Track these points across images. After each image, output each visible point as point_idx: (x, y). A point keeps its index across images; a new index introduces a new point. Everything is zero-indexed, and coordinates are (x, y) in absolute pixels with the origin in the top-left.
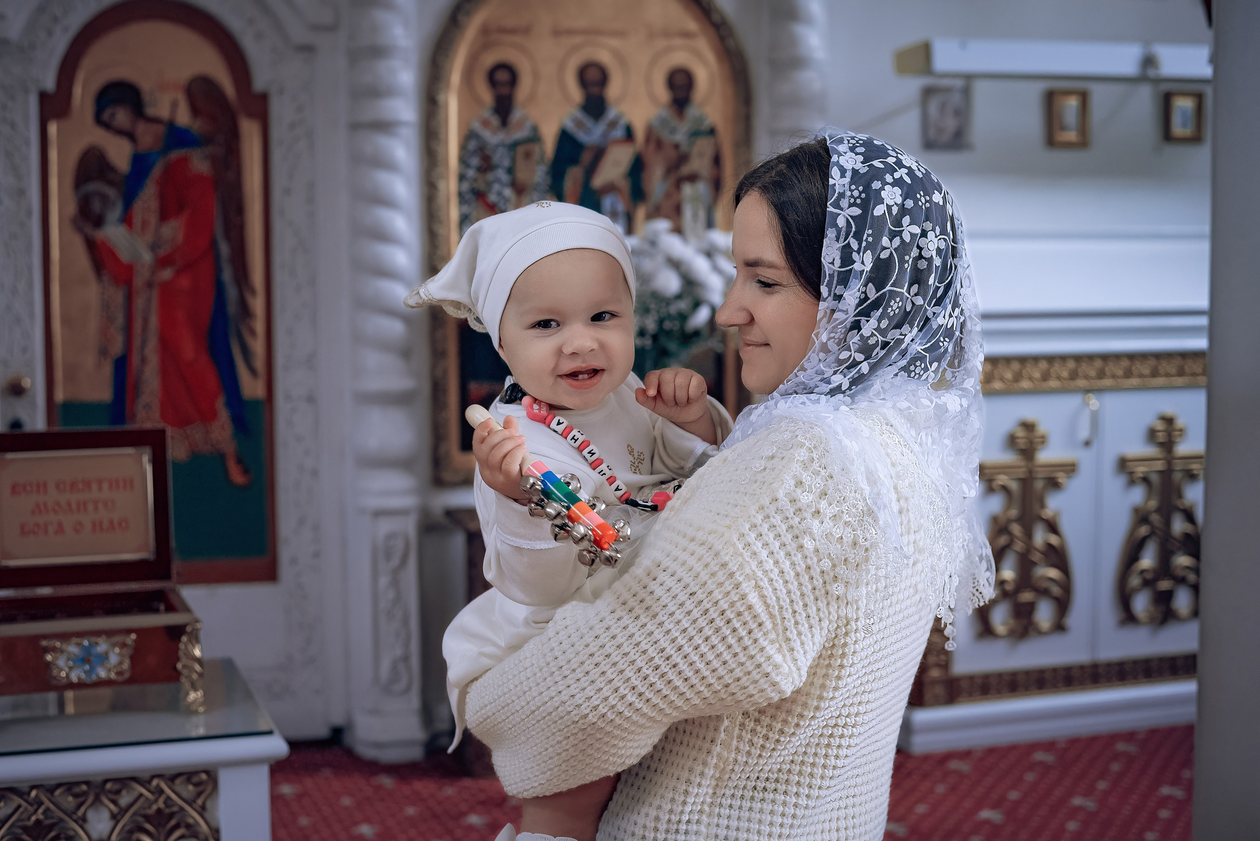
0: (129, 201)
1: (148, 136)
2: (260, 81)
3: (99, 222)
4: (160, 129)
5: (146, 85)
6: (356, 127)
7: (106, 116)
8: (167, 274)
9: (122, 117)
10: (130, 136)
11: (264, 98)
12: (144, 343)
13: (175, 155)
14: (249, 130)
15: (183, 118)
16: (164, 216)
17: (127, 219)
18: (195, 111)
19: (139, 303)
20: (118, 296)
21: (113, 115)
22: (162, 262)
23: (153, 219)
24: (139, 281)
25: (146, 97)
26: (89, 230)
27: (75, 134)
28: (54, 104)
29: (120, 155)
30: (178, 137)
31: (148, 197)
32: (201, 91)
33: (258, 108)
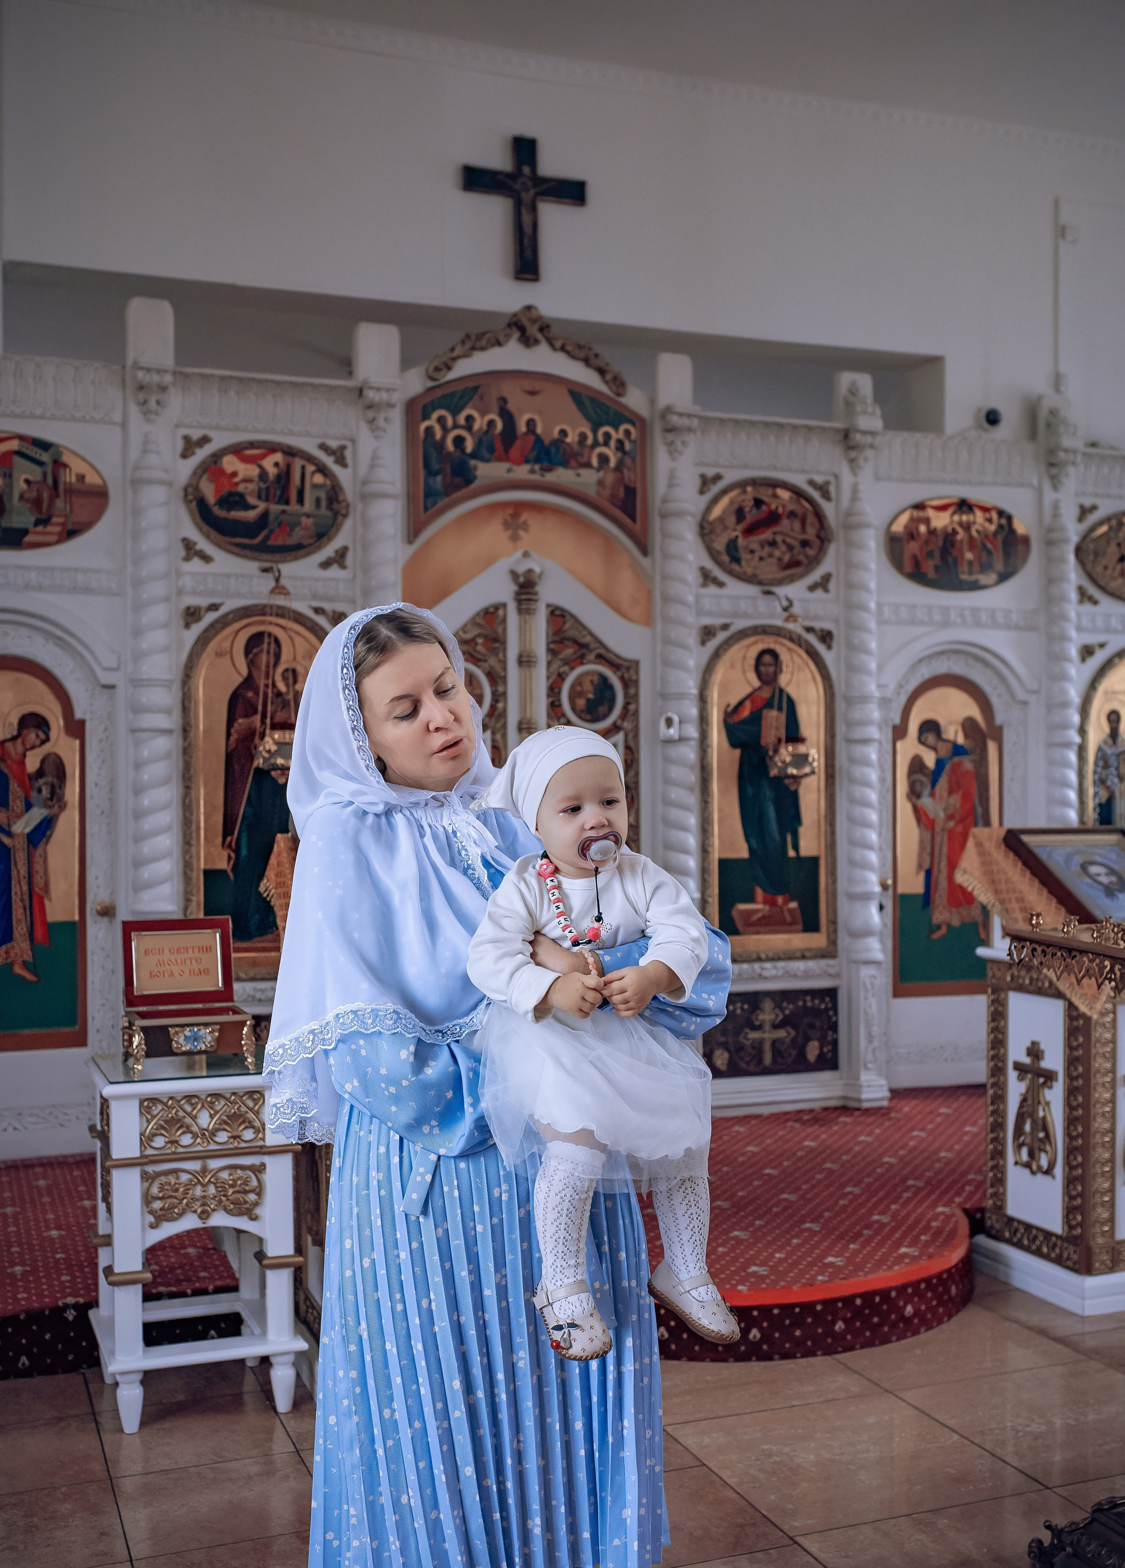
0: (934, 783)
1: (945, 750)
2: (999, 719)
3: (919, 796)
4: (949, 747)
5: (942, 722)
6: (1051, 745)
7: (923, 738)
8: (951, 824)
9: (931, 738)
10: (935, 749)
11: (1000, 728)
12: (940, 862)
13: (956, 759)
14: (992, 747)
15: (961, 740)
16: (951, 792)
17: (932, 795)
18: (966, 736)
19: (938, 839)
20: (928, 837)
21: (927, 738)
22: (950, 817)
23: (945, 794)
24: (938, 828)
25: (943, 729)
26: (914, 799)
27: (909, 748)
28: (899, 732)
29: (930, 759)
30: (958, 750)
31: (943, 782)
32: (969, 725)
33: (997, 734)
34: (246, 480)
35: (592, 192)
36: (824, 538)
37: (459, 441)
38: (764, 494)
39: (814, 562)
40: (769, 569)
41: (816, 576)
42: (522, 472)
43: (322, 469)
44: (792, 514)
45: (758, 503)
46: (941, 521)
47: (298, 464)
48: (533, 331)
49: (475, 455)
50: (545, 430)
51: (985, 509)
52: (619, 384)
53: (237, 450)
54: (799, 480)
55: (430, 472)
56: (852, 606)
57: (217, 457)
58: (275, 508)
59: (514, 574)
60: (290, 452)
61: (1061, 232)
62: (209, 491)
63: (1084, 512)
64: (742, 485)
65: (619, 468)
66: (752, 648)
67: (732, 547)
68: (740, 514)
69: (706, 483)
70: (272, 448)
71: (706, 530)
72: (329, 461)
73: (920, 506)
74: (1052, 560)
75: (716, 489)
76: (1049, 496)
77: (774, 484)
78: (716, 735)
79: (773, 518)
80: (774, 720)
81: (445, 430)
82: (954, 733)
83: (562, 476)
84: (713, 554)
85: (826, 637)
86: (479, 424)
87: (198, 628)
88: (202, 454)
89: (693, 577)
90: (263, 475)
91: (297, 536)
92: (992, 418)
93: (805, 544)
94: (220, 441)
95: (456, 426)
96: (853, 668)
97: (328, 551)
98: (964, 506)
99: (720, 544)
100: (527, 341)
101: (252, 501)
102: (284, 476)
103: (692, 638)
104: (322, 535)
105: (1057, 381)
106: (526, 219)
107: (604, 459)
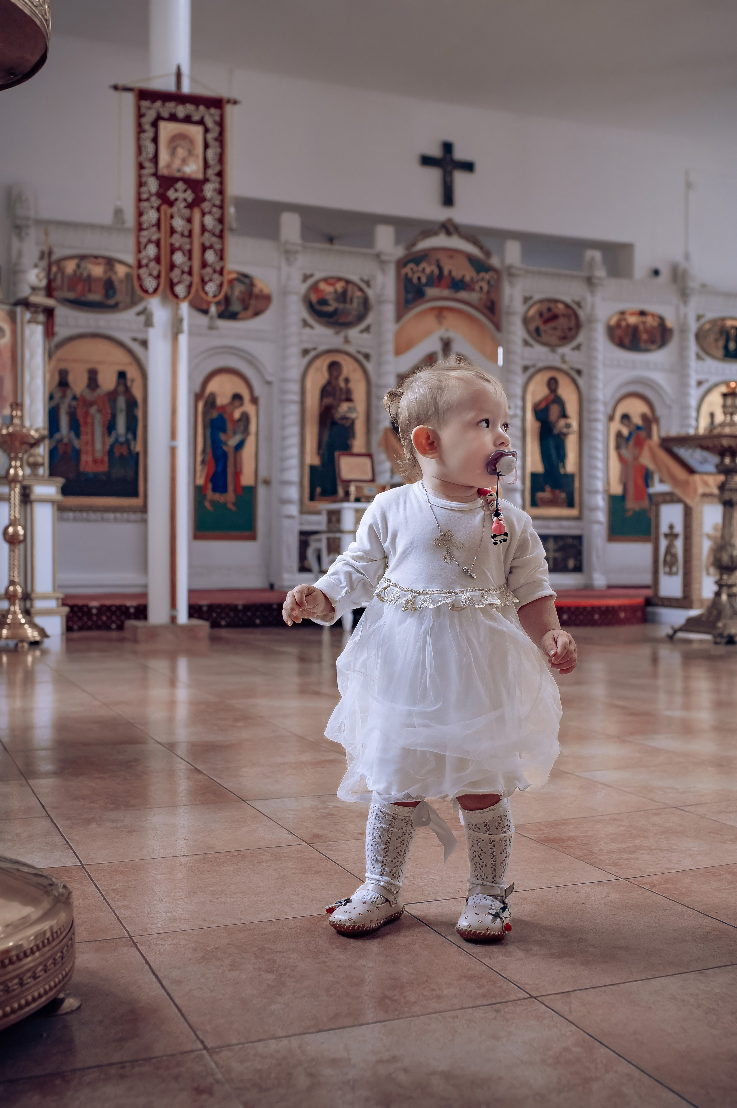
0: (627, 443)
1: (632, 428)
2: (658, 414)
3: (620, 449)
4: (634, 426)
7: (622, 422)
9: (626, 421)
10: (627, 427)
13: (637, 432)
15: (639, 423)
16: (635, 447)
17: (626, 448)
19: (628, 470)
20: (624, 468)
21: (624, 422)
23: (632, 448)
24: (629, 464)
25: (631, 418)
26: (617, 450)
27: (616, 426)
28: (611, 418)
29: (625, 432)
30: (638, 428)
31: (631, 442)
32: (644, 417)
33: (656, 420)
34: (329, 293)
35: (478, 167)
36: (578, 326)
37: (419, 279)
38: (552, 305)
39: (574, 337)
40: (554, 340)
41: (574, 343)
42: (446, 293)
43: (361, 289)
44: (564, 316)
45: (549, 310)
46: (632, 320)
47: (350, 287)
48: (451, 229)
49: (427, 284)
50: (457, 274)
51: (653, 315)
52: (488, 254)
53: (326, 280)
54: (568, 299)
55: (407, 292)
56: (591, 358)
57: (316, 284)
58: (341, 306)
59: (442, 339)
60: (348, 282)
61: (689, 185)
62: (314, 298)
63: (699, 318)
64: (542, 301)
65: (488, 292)
66: (545, 376)
67: (537, 330)
68: (541, 314)
69: (526, 300)
70: (339, 279)
71: (526, 321)
72: (363, 286)
73: (623, 313)
74: (683, 339)
75: (530, 302)
76: (682, 309)
77: (556, 301)
78: (530, 416)
79: (555, 317)
80: (554, 411)
81: (413, 273)
82: (637, 420)
83: (463, 295)
84: (529, 332)
85: (579, 372)
86: (428, 270)
87: (308, 358)
88: (310, 282)
89: (519, 342)
90: (336, 292)
91: (350, 319)
92: (656, 273)
93: (570, 329)
94: (319, 275)
95: (418, 271)
96: (591, 387)
97: (363, 325)
98: (642, 313)
99: (532, 327)
100: (449, 233)
101: (331, 302)
102: (344, 293)
103: (519, 370)
104: (361, 318)
105: (687, 256)
106: (448, 179)
107: (481, 288)
